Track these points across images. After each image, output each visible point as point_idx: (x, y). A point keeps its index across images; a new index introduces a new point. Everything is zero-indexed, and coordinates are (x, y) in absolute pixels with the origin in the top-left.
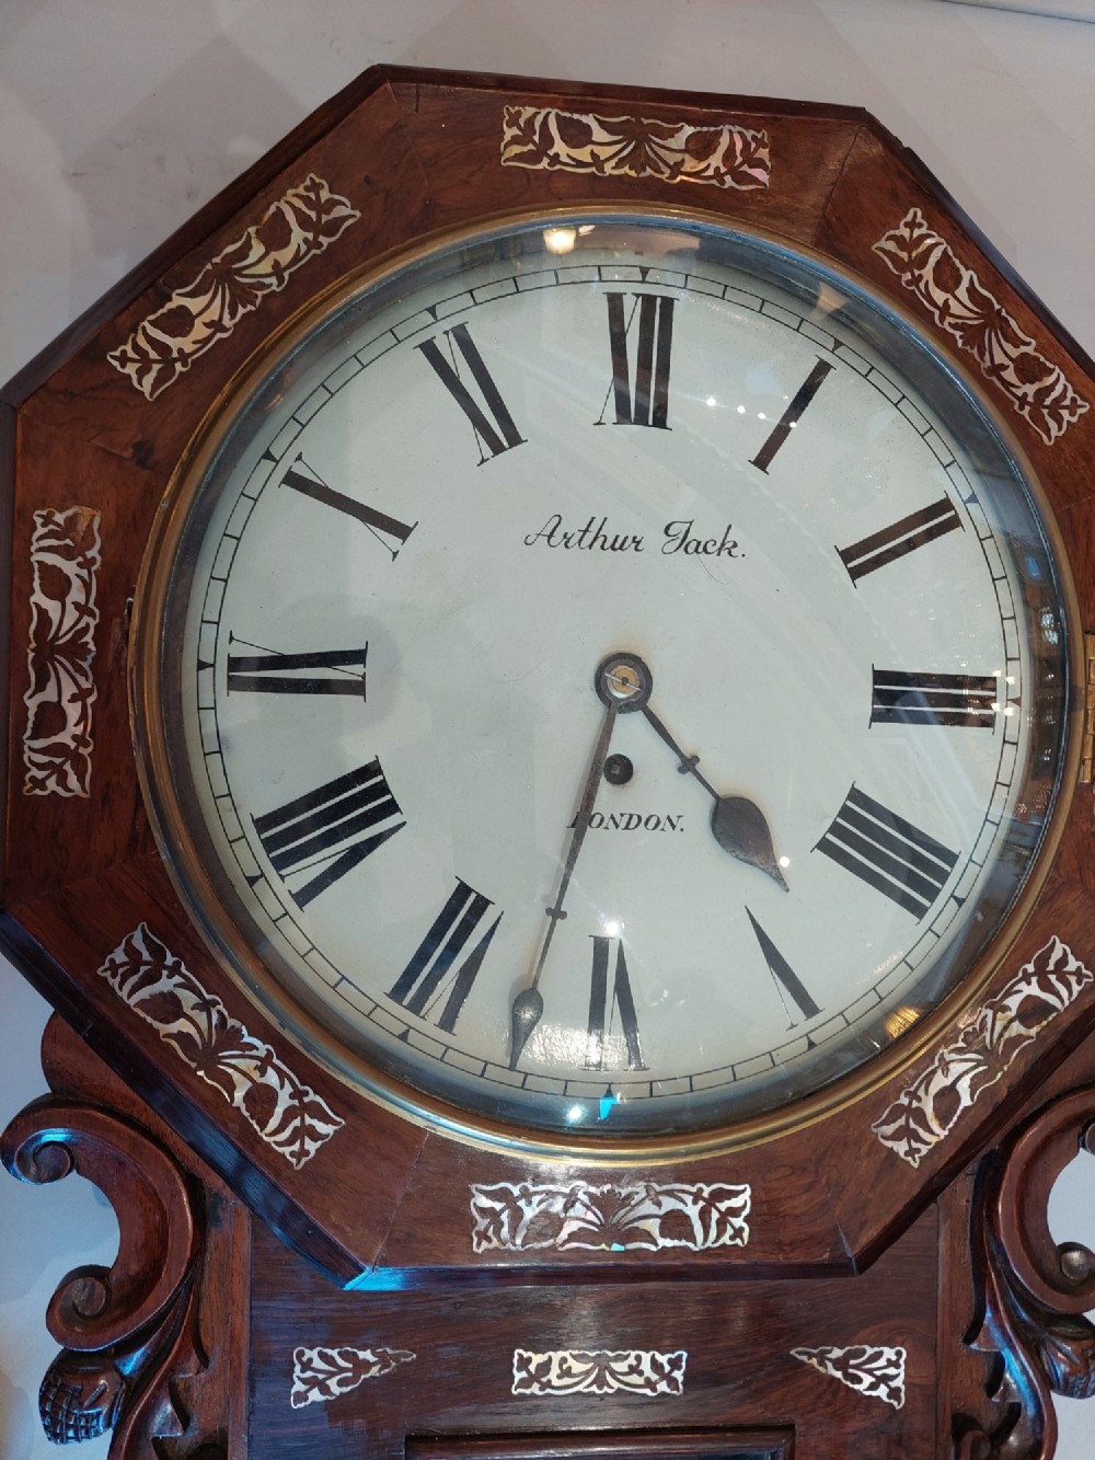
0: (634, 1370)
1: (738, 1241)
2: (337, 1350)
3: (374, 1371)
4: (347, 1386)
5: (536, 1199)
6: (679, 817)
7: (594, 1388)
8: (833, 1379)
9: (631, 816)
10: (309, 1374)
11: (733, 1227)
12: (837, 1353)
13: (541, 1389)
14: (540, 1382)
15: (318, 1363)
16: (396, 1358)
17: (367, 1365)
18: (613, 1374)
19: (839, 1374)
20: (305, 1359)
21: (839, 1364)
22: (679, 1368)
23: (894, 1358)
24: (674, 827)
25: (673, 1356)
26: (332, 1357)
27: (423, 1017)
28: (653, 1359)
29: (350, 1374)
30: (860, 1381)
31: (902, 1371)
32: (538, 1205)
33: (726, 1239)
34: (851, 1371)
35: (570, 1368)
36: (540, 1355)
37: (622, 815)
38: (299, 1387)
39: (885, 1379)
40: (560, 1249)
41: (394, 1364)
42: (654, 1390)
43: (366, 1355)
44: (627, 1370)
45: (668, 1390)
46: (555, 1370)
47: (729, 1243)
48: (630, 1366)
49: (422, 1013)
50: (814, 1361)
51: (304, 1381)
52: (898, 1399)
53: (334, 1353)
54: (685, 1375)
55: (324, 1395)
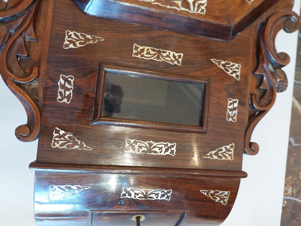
0: (168, 56)
1: (202, 13)
2: (80, 33)
3: (91, 42)
4: (82, 45)
7: (156, 59)
8: (222, 69)
10: (70, 39)
11: (201, 9)
12: (223, 62)
13: (141, 57)
14: (141, 55)
15: (73, 36)
16: (98, 39)
17: (89, 40)
18: (162, 56)
19: (223, 68)
20: (69, 34)
21: (223, 65)
22: (181, 58)
23: (238, 67)
25: (179, 54)
26: (78, 35)
28: (174, 54)
29: (83, 41)
30: (228, 71)
31: (239, 70)
33: (199, 12)
34: (226, 68)
35: (150, 52)
36: (141, 47)
38: (66, 42)
39: (235, 72)
40: (153, 4)
41: (97, 41)
42: (173, 63)
43: (89, 36)
44: (166, 56)
45: (177, 64)
46: (145, 52)
47: (200, 13)
48: (167, 55)
50: (217, 63)
51: (69, 41)
52: (238, 78)
53: (79, 34)
54: (182, 60)
55: (74, 46)
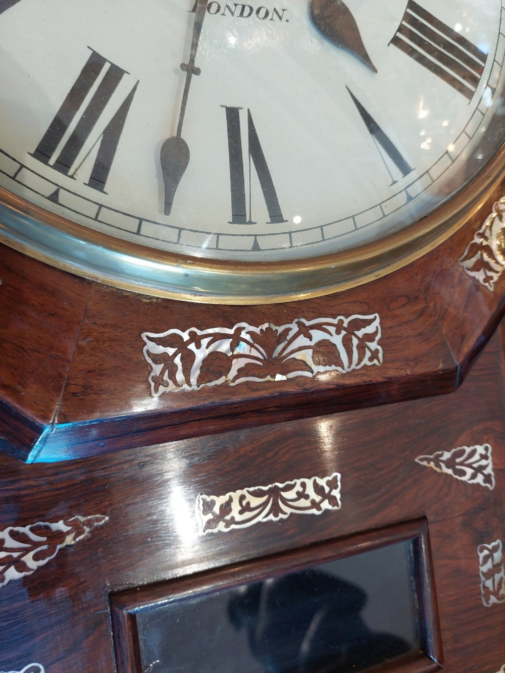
0: (301, 495)
1: (375, 362)
2: (29, 526)
3: (69, 540)
4: (43, 559)
5: (205, 342)
6: (284, 10)
7: (271, 517)
8: (447, 475)
9: (244, 7)
10: (2, 554)
11: (370, 350)
12: (447, 455)
13: (227, 526)
14: (225, 521)
15: (10, 543)
16: (89, 523)
17: (61, 535)
18: (285, 501)
19: (450, 471)
21: (450, 463)
22: (336, 488)
23: (484, 452)
24: (280, 18)
25: (330, 478)
26: (24, 534)
27: (72, 177)
28: (315, 484)
29: (45, 547)
30: (463, 473)
31: (490, 461)
32: (207, 347)
33: (365, 361)
34: (458, 467)
35: (248, 503)
36: (222, 497)
37: (236, 5)
39: (480, 469)
40: (232, 384)
41: (87, 529)
42: (319, 509)
43: (61, 526)
44: (295, 496)
45: (330, 507)
46: (236, 507)
47: (369, 364)
48: (298, 493)
49: (71, 172)
50: (432, 464)
52: (490, 482)
53: (26, 530)
54: (341, 492)
55: (21, 572)
